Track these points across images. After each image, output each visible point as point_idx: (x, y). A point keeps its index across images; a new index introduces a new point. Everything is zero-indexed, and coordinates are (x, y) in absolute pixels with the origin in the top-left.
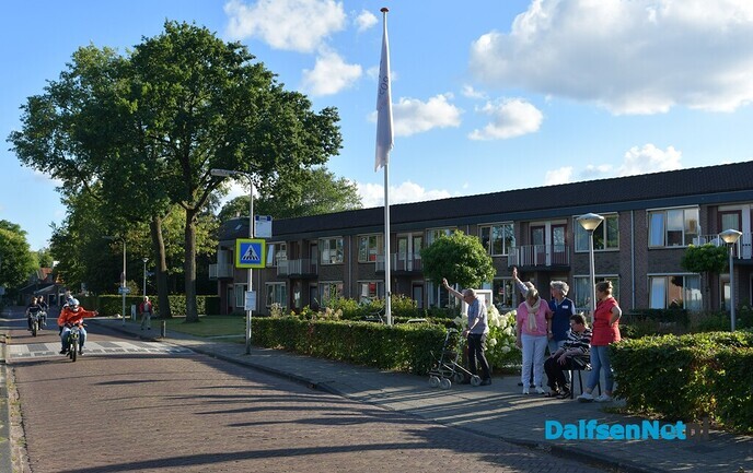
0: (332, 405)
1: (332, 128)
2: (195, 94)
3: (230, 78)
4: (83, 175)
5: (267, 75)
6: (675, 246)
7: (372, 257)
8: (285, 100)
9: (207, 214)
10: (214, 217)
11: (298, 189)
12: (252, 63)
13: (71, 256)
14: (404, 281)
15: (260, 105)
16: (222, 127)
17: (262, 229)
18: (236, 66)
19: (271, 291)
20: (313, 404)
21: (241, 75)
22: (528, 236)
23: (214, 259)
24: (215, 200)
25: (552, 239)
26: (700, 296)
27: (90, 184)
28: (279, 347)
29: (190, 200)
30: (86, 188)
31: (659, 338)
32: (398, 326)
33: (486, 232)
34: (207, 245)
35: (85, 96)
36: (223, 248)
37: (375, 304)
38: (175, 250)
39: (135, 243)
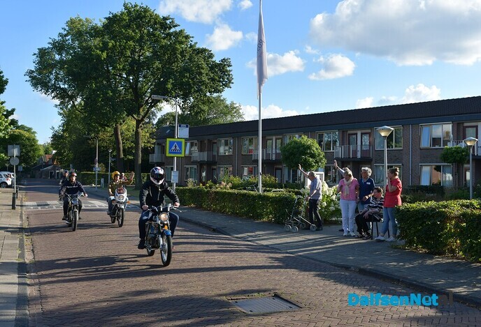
0: (225, 241)
1: (227, 71)
2: (142, 48)
3: (164, 38)
4: (72, 98)
5: (187, 37)
6: (437, 147)
7: (250, 151)
8: (198, 53)
9: (149, 123)
10: (153, 125)
11: (206, 108)
12: (178, 29)
13: (64, 148)
14: (269, 165)
15: (183, 56)
16: (158, 69)
17: (183, 132)
18: (167, 31)
19: (188, 171)
20: (213, 241)
21: (170, 37)
22: (346, 140)
23: (153, 151)
24: (154, 114)
25: (362, 141)
26: (451, 178)
27: (76, 103)
28: (192, 205)
29: (139, 114)
30: (74, 106)
31: (426, 203)
32: (266, 193)
33: (321, 136)
34: (149, 142)
35: (74, 48)
36: (158, 144)
37: (252, 180)
38: (128, 145)
39: (103, 140)
